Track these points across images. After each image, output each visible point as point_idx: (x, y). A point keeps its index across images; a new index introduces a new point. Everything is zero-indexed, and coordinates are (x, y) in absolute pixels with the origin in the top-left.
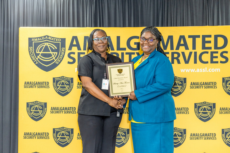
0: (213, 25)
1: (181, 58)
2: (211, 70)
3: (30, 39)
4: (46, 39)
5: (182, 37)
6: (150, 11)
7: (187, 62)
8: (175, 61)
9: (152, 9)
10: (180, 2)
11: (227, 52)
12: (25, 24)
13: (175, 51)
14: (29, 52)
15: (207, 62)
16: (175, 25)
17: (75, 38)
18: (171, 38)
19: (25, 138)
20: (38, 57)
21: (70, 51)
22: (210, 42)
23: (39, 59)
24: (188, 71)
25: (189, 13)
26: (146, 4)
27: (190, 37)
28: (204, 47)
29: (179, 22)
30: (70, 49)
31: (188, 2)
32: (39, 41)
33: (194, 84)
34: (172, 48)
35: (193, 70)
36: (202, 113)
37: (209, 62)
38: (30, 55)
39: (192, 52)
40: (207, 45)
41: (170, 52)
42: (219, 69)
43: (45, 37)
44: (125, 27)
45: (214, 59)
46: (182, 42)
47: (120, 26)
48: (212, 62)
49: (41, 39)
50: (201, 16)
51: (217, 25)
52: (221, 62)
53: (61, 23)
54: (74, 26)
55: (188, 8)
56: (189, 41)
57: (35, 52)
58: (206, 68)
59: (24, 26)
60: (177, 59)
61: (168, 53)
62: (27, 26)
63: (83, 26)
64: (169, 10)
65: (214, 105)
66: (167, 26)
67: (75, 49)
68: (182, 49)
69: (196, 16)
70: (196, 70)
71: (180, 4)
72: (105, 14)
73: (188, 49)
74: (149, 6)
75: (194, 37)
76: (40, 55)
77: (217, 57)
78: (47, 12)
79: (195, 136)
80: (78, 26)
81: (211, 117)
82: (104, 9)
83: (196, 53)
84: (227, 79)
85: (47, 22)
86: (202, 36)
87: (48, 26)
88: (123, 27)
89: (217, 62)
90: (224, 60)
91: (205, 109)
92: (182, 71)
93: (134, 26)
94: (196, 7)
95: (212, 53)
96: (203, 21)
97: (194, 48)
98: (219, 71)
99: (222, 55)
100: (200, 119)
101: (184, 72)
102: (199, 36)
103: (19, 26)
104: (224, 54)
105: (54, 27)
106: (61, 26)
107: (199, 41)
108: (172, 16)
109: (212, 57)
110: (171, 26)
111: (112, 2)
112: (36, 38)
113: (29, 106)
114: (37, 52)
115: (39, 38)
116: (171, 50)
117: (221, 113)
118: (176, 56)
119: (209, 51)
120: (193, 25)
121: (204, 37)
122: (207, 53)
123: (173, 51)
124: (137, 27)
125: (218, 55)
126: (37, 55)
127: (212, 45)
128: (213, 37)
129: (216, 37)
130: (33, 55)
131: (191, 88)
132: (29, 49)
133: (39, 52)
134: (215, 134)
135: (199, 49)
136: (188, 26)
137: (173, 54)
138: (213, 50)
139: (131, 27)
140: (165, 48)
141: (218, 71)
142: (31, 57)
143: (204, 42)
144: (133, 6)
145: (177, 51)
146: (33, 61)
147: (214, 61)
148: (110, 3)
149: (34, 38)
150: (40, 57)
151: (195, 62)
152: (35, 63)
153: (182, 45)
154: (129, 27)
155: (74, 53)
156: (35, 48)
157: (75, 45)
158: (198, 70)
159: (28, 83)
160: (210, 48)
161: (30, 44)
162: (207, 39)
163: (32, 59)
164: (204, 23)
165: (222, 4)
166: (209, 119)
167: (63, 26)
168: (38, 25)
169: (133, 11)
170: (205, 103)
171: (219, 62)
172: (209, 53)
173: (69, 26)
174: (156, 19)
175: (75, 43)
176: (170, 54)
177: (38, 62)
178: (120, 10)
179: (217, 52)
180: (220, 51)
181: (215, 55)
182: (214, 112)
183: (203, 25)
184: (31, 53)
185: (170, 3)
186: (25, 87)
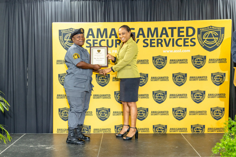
0: (185, 20)
1: (163, 43)
2: (183, 51)
3: (60, 31)
4: (71, 31)
5: (164, 29)
6: (142, 11)
7: (167, 45)
8: (159, 45)
9: (143, 10)
10: (163, 5)
11: (194, 39)
12: (56, 21)
13: (159, 38)
14: (60, 40)
15: (181, 46)
16: (159, 20)
17: (91, 30)
18: (156, 29)
19: (58, 98)
20: (66, 43)
21: (88, 39)
22: (183, 32)
23: (66, 44)
24: (168, 51)
25: (169, 12)
26: (139, 6)
27: (169, 28)
28: (179, 35)
29: (162, 18)
30: (87, 37)
31: (168, 4)
32: (66, 32)
33: (172, 60)
34: (157, 36)
35: (171, 51)
36: (178, 80)
37: (183, 45)
38: (60, 41)
39: (171, 39)
40: (181, 34)
41: (156, 38)
42: (190, 50)
43: (70, 29)
44: (125, 22)
45: (186, 43)
46: (164, 32)
47: (121, 22)
48: (185, 45)
49: (68, 30)
50: (177, 14)
51: (188, 20)
52: (191, 45)
53: (81, 20)
54: (90, 21)
55: (168, 8)
56: (169, 32)
57: (64, 39)
58: (180, 50)
59: (55, 22)
60: (161, 43)
61: (154, 40)
62: (57, 22)
63: (96, 22)
64: (155, 10)
65: (186, 74)
66: (154, 21)
67: (91, 37)
68: (164, 37)
69: (174, 14)
70: (173, 51)
71: (163, 6)
72: (111, 13)
73: (168, 37)
74: (141, 7)
75: (172, 29)
76: (67, 42)
77: (188, 42)
78: (71, 12)
79: (173, 96)
80: (93, 21)
81: (183, 83)
82: (111, 10)
83: (173, 40)
84: (195, 57)
85: (71, 19)
86: (178, 28)
87: (72, 22)
88: (124, 22)
89: (188, 46)
90: (193, 44)
91: (179, 78)
92: (164, 52)
93: (131, 21)
94: (173, 7)
95: (185, 39)
96: (178, 17)
97: (172, 36)
98: (190, 52)
99: (191, 41)
100: (176, 84)
101: (165, 52)
102: (175, 28)
103: (52, 22)
104: (193, 40)
105: (76, 22)
106: (81, 22)
107: (176, 31)
108: (157, 14)
109: (185, 42)
110: (157, 21)
111: (116, 5)
112: (64, 30)
113: (60, 76)
114: (65, 40)
115: (66, 30)
116: (156, 37)
117: (190, 80)
118: (160, 41)
119: (183, 38)
120: (171, 20)
121: (179, 28)
122: (181, 39)
123: (158, 38)
124: (133, 22)
125: (189, 41)
126: (65, 41)
127: (185, 34)
128: (185, 28)
129: (187, 28)
130: (62, 42)
131: (170, 63)
132: (59, 38)
133: (66, 40)
134: (186, 95)
135: (176, 37)
136: (168, 21)
137: (158, 40)
138: (185, 37)
139: (129, 22)
140: (152, 36)
141: (188, 52)
142: (61, 43)
143: (179, 32)
144: (131, 8)
145: (161, 38)
146: (62, 46)
147: (186, 45)
148: (115, 6)
149: (63, 30)
150: (67, 43)
151: (173, 46)
152: (64, 47)
153: (164, 34)
154: (128, 22)
155: (90, 40)
156: (64, 37)
157: (91, 35)
158: (175, 51)
159: (59, 61)
160: (183, 36)
161: (60, 34)
162: (181, 30)
163: (61, 44)
164: (179, 19)
165: (191, 6)
166: (183, 84)
167: (83, 22)
168: (65, 21)
169: (131, 11)
170: (179, 74)
171: (189, 45)
172: (183, 39)
173: (86, 22)
174: (146, 16)
175: (91, 33)
176: (156, 40)
177: (66, 46)
178: (121, 10)
179: (188, 39)
180: (190, 38)
181: (186, 41)
182: (186, 79)
183: (178, 20)
184: (61, 40)
185: (156, 5)
186: (57, 64)
